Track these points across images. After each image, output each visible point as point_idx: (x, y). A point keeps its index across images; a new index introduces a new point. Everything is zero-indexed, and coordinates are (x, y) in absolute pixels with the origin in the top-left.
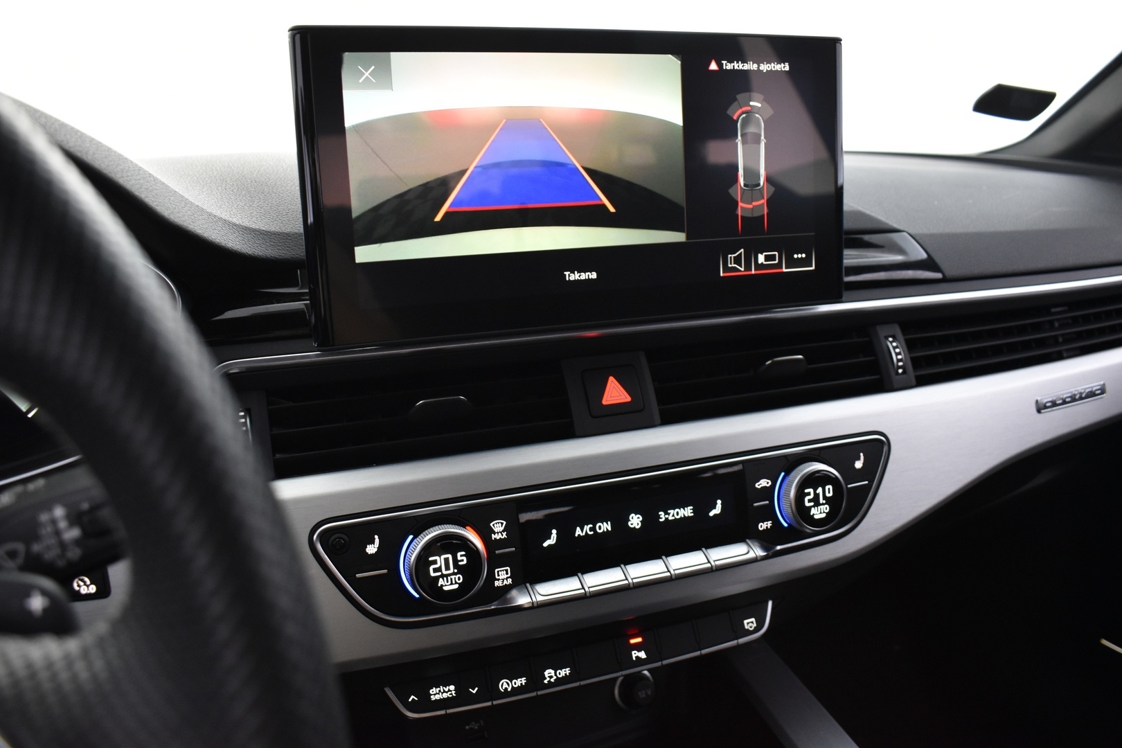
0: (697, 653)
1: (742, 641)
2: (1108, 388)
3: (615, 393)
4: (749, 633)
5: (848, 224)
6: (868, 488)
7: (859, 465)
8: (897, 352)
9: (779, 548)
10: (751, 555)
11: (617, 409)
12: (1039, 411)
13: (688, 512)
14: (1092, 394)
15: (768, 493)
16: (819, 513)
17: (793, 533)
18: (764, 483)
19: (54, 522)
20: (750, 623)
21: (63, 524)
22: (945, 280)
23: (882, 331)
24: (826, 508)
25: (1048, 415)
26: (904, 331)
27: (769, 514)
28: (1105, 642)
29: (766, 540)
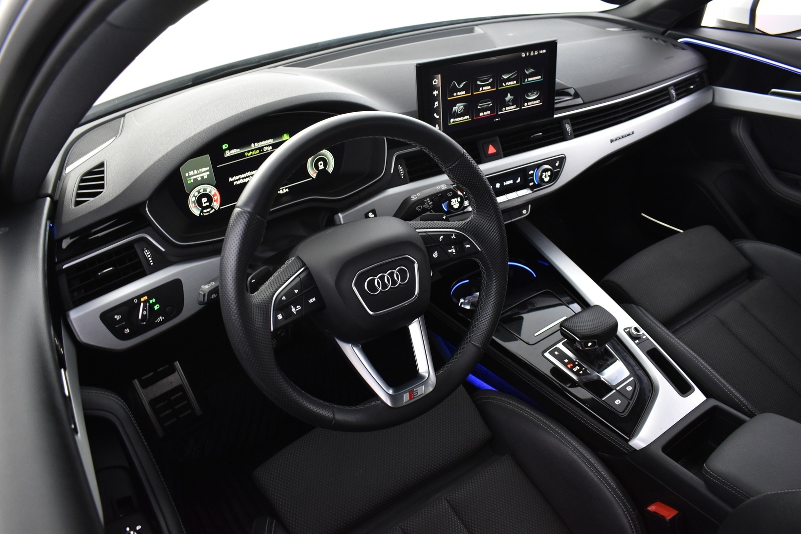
0: (510, 221)
1: (523, 217)
2: (635, 132)
3: (492, 150)
4: (524, 214)
5: (557, 88)
6: (559, 171)
7: (557, 164)
8: (568, 128)
9: (535, 190)
10: (529, 193)
11: (493, 155)
12: (611, 142)
13: (511, 182)
14: (629, 135)
15: (532, 175)
16: (546, 179)
17: (539, 185)
18: (531, 172)
19: (427, 201)
20: (524, 212)
21: (429, 201)
22: (584, 103)
23: (564, 121)
24: (549, 178)
25: (614, 143)
26: (571, 121)
27: (532, 181)
28: (643, 215)
29: (532, 188)
